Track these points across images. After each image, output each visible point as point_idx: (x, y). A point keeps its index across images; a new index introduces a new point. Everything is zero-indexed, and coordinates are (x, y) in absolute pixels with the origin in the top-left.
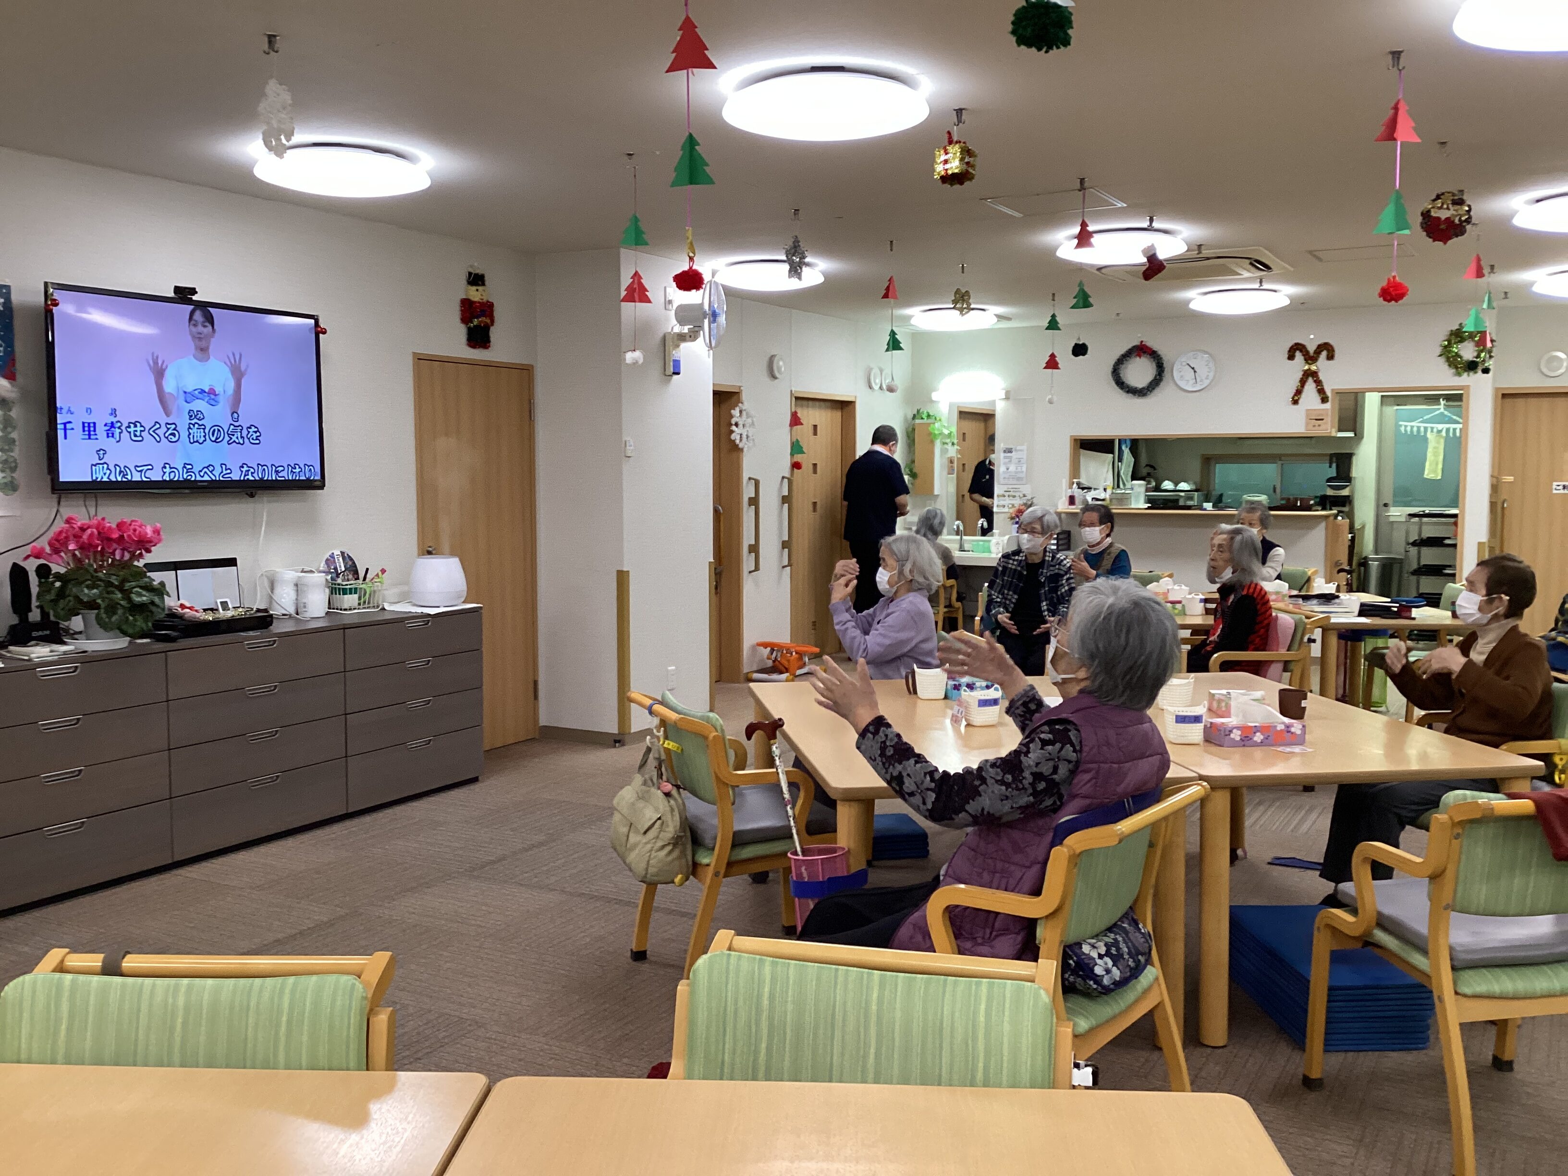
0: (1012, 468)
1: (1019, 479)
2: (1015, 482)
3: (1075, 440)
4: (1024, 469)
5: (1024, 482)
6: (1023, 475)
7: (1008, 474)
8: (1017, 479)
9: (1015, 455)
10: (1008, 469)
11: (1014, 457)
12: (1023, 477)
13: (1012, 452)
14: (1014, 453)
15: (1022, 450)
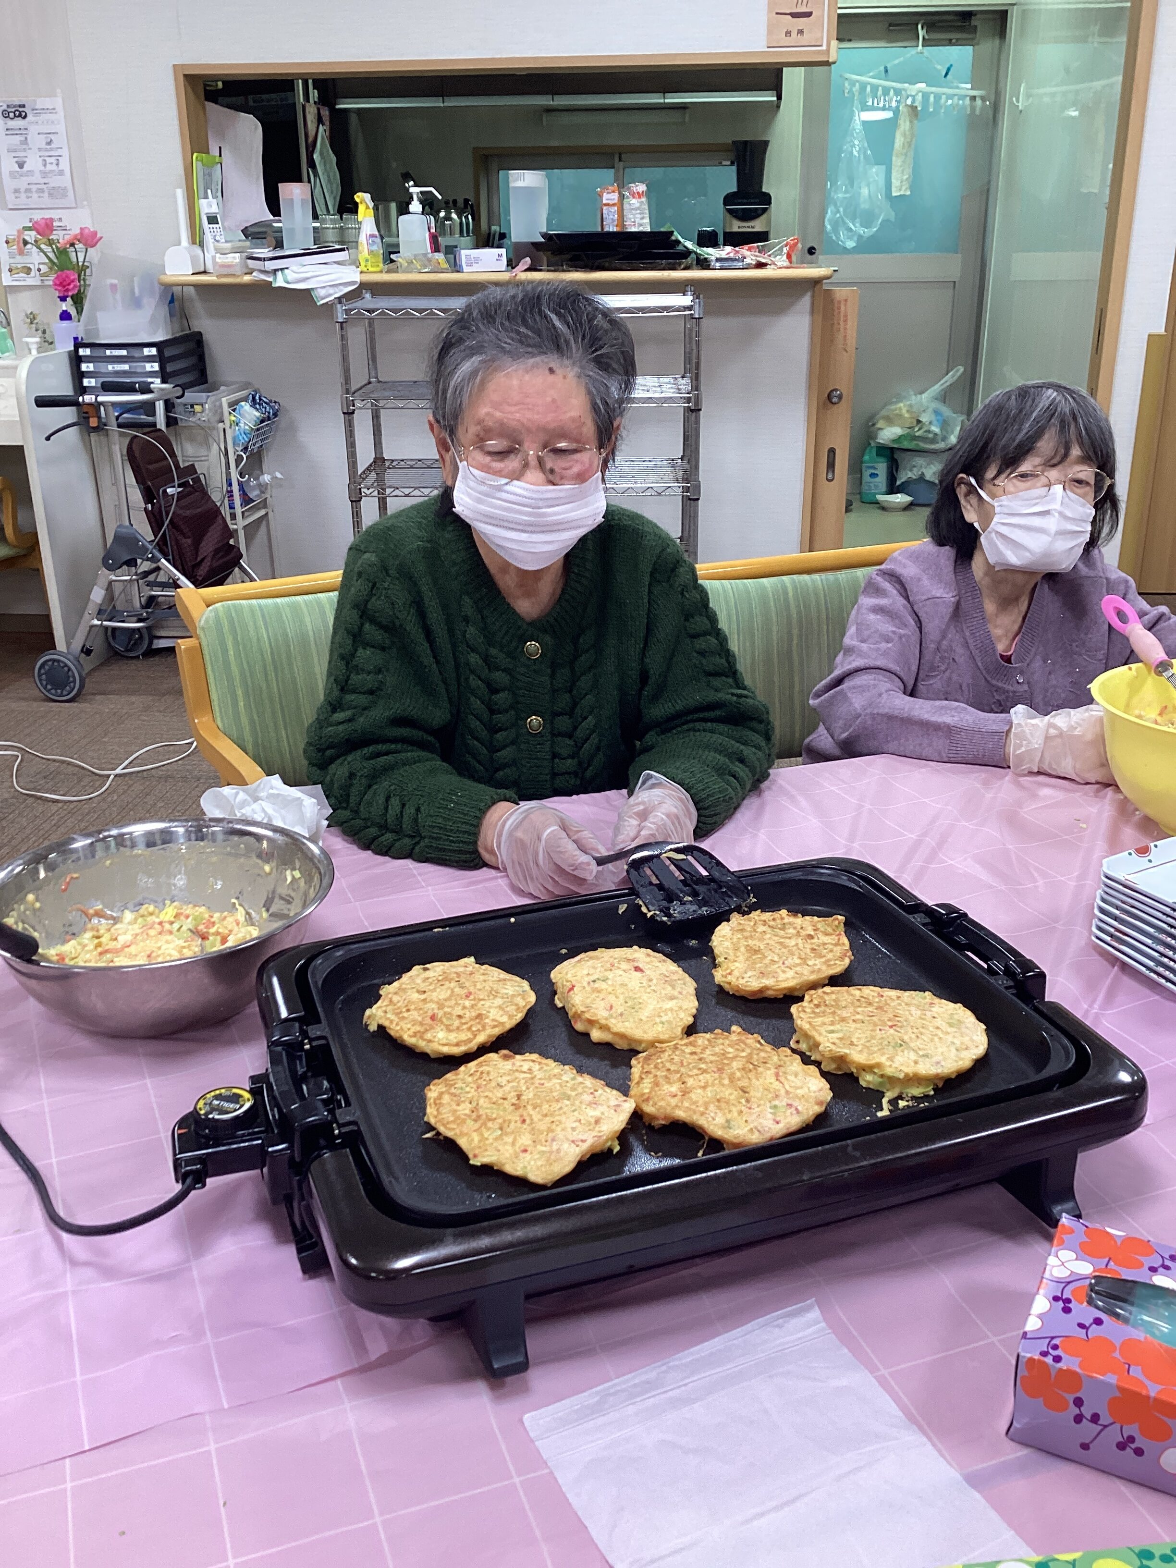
0: (33, 163)
1: (56, 193)
2: (46, 201)
3: (186, 76)
4: (64, 165)
5: (70, 200)
6: (65, 181)
7: (25, 180)
8: (50, 195)
9: (34, 125)
10: (21, 165)
11: (33, 130)
12: (65, 189)
13: (25, 117)
14: (30, 117)
15: (53, 111)
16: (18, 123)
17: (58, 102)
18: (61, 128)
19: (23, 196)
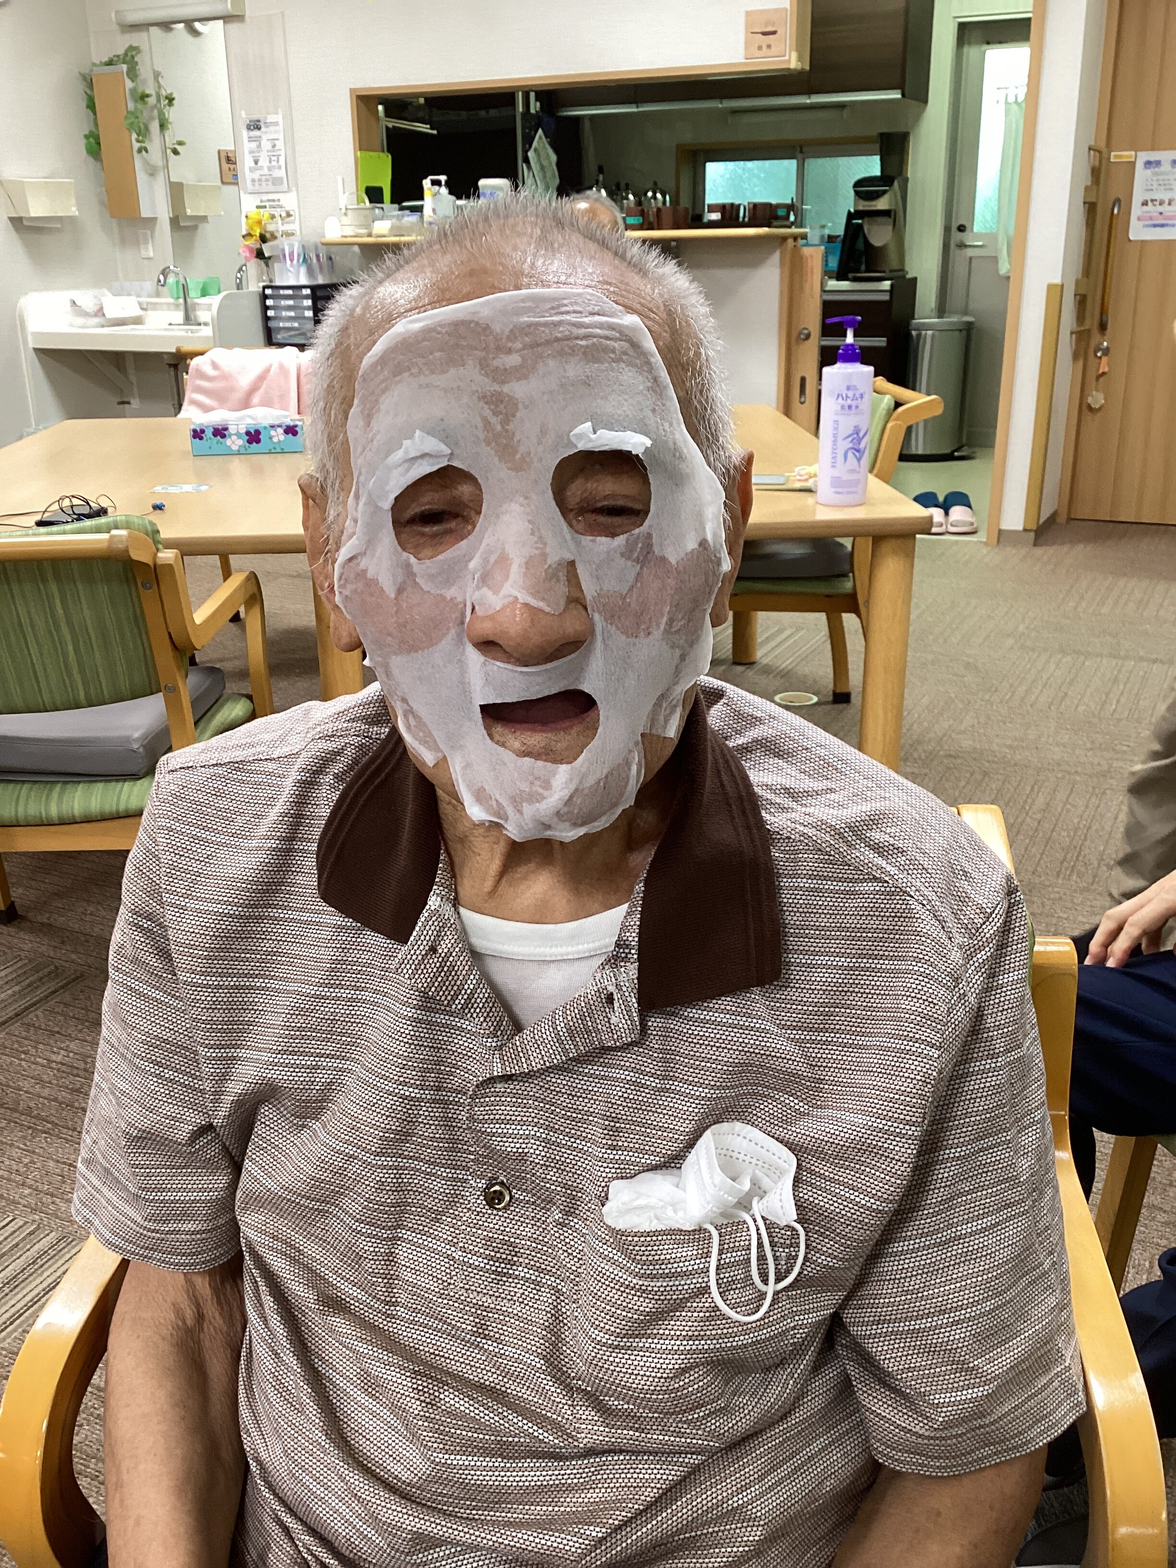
0: (264, 162)
1: (277, 181)
2: (271, 188)
3: (357, 96)
4: (282, 161)
5: (285, 186)
6: (281, 173)
7: (259, 172)
8: (273, 184)
9: (266, 135)
10: (256, 162)
11: (265, 137)
12: (281, 179)
13: (259, 129)
14: (263, 129)
15: (276, 124)
16: (256, 133)
17: (279, 118)
18: (281, 137)
19: (257, 184)
